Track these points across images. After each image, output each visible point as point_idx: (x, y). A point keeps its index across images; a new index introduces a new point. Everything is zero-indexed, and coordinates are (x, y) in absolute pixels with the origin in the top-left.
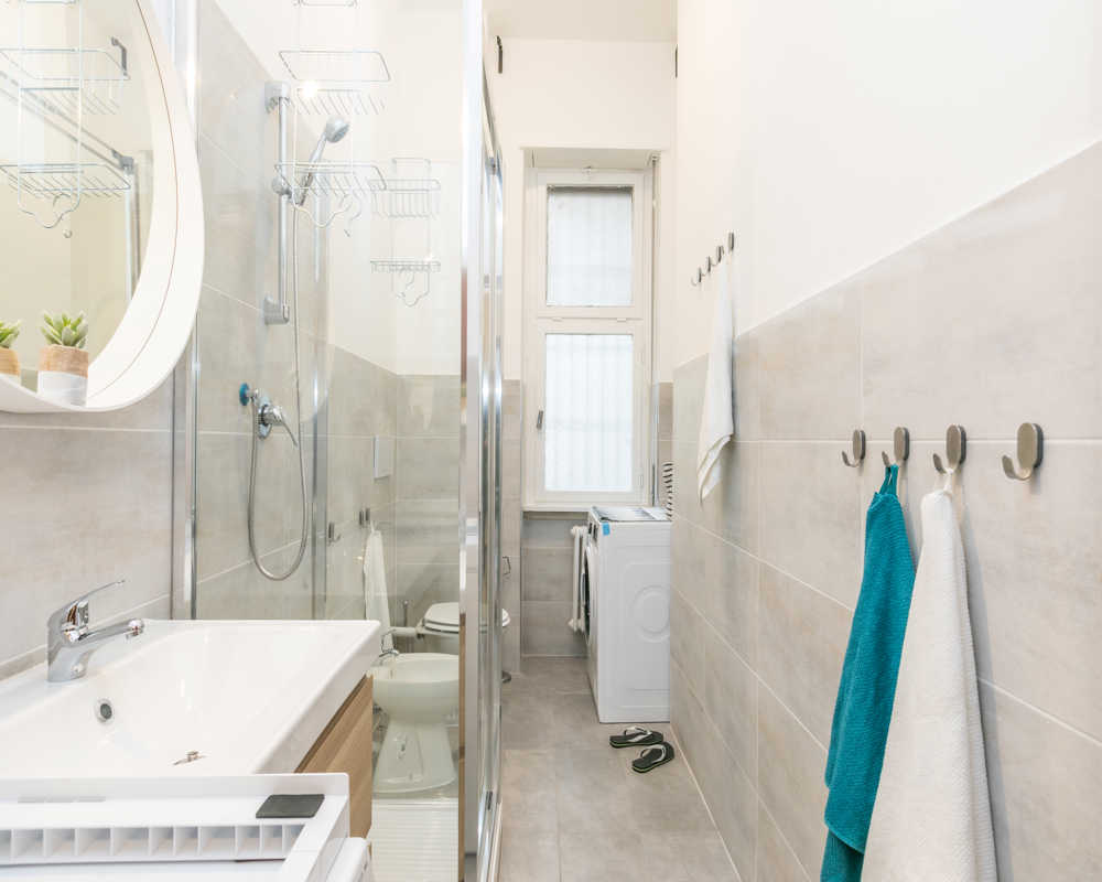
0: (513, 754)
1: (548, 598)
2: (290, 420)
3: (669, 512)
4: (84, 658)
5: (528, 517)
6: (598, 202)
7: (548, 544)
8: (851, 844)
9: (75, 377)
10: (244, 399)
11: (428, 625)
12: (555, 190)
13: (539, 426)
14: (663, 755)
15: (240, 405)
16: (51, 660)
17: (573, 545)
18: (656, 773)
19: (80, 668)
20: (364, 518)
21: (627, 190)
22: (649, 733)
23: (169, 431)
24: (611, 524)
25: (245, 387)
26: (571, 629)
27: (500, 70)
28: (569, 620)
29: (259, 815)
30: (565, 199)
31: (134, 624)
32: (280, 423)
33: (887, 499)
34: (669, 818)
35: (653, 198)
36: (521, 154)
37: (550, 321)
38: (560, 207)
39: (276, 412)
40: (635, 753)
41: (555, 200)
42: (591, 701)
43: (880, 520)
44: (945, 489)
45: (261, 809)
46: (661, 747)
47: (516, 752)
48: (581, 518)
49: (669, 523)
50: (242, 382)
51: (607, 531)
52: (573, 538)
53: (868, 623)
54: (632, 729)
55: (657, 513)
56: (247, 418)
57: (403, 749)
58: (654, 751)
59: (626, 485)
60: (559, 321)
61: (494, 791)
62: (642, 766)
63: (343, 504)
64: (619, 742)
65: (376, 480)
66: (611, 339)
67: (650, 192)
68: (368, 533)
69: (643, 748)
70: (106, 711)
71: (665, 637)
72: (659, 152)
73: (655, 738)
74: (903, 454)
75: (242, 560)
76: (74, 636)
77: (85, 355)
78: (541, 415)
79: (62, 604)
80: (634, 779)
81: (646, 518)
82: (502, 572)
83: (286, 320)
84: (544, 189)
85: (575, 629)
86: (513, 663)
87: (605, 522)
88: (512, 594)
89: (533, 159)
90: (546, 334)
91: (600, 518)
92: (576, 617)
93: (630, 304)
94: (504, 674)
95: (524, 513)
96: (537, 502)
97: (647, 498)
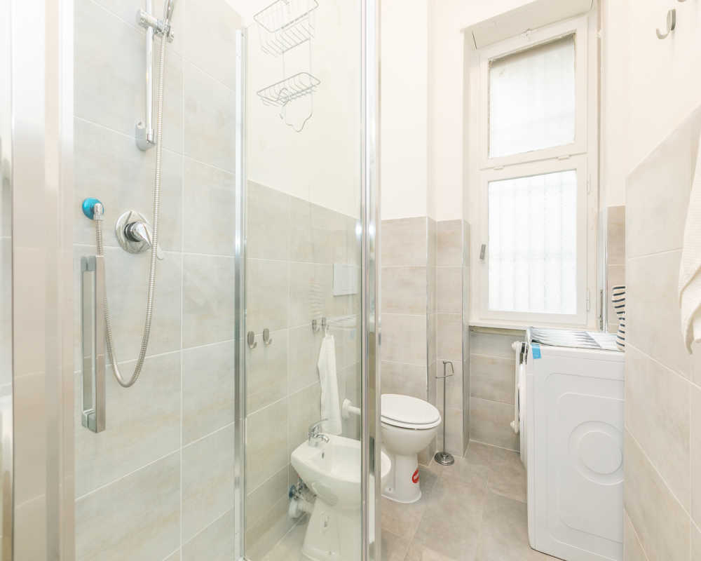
1: (492, 398)
3: (621, 342)
5: (473, 330)
6: (539, 59)
7: (490, 354)
12: (496, 62)
13: (482, 257)
15: (85, 218)
17: (515, 357)
21: (569, 38)
24: (541, 347)
26: (512, 431)
28: (511, 421)
30: (509, 67)
35: (599, 28)
36: (462, 37)
37: (492, 170)
38: (502, 76)
41: (497, 70)
48: (519, 334)
49: (622, 354)
50: (87, 197)
51: (537, 354)
52: (514, 352)
57: (326, 526)
59: (571, 308)
60: (501, 169)
66: (554, 177)
67: (596, 25)
71: (617, 482)
78: (483, 248)
81: (589, 344)
82: (447, 374)
84: (485, 65)
85: (516, 431)
86: (455, 446)
87: (535, 346)
88: (456, 393)
89: (475, 38)
90: (489, 182)
91: (533, 341)
92: (516, 419)
93: (573, 142)
94: (448, 456)
95: (470, 326)
96: (481, 319)
97: (593, 322)
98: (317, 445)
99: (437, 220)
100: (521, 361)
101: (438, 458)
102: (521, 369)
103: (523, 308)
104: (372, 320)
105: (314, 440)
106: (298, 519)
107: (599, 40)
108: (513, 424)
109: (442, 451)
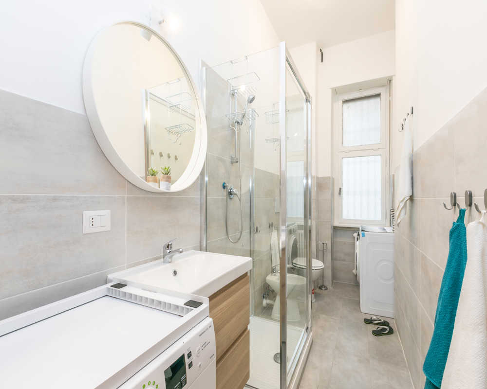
0: (323, 316)
1: (344, 260)
2: (238, 193)
3: (393, 229)
4: (171, 257)
5: (335, 229)
6: (365, 103)
7: (343, 239)
8: (435, 384)
9: (167, 183)
10: (224, 187)
11: (294, 265)
12: (346, 102)
13: (340, 194)
14: (387, 331)
15: (223, 189)
16: (164, 258)
17: (354, 240)
18: (383, 338)
19: (170, 260)
20: (270, 226)
21: (378, 95)
22: (383, 321)
23: (200, 197)
24: (365, 233)
25: (224, 183)
26: (354, 274)
27: (322, 61)
28: (353, 270)
29: (185, 304)
30: (351, 104)
31: (180, 250)
32: (236, 194)
33: (458, 226)
34: (384, 357)
35: (390, 96)
36: (331, 90)
37: (344, 153)
38: (348, 107)
39: (234, 191)
40: (375, 328)
41: (346, 105)
42: (358, 303)
43: (455, 234)
44: (480, 221)
45: (186, 303)
46: (387, 327)
47: (324, 316)
48: (356, 230)
49: (393, 234)
50: (223, 182)
51: (363, 235)
52: (354, 238)
53: (447, 283)
54: (374, 318)
55: (389, 229)
56: (225, 193)
58: (383, 329)
59: (379, 217)
60: (348, 152)
61: (309, 327)
62: (377, 333)
63: (262, 220)
64: (368, 322)
65: (276, 213)
67: (388, 94)
68: (272, 231)
69: (379, 326)
70: (175, 273)
71: (392, 282)
72: (392, 76)
73: (385, 323)
74: (468, 203)
75: (224, 237)
76: (168, 251)
77: (170, 177)
78: (340, 189)
79: (166, 243)
80: (372, 338)
81: (383, 231)
82: (324, 248)
83: (237, 162)
84: (341, 102)
85: (355, 274)
86: (328, 283)
87: (363, 232)
88: (328, 257)
89: (336, 92)
90: (342, 158)
91: (362, 230)
92: (355, 269)
93: (379, 142)
94: (325, 287)
95: (334, 227)
96: (340, 223)
97: (388, 223)
98: (275, 275)
99: (319, 176)
100: (357, 240)
101: (320, 288)
102: (357, 243)
103: (358, 218)
104: (309, 224)
105: (273, 274)
106: (266, 307)
107: (390, 101)
108: (354, 271)
109: (322, 285)
